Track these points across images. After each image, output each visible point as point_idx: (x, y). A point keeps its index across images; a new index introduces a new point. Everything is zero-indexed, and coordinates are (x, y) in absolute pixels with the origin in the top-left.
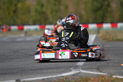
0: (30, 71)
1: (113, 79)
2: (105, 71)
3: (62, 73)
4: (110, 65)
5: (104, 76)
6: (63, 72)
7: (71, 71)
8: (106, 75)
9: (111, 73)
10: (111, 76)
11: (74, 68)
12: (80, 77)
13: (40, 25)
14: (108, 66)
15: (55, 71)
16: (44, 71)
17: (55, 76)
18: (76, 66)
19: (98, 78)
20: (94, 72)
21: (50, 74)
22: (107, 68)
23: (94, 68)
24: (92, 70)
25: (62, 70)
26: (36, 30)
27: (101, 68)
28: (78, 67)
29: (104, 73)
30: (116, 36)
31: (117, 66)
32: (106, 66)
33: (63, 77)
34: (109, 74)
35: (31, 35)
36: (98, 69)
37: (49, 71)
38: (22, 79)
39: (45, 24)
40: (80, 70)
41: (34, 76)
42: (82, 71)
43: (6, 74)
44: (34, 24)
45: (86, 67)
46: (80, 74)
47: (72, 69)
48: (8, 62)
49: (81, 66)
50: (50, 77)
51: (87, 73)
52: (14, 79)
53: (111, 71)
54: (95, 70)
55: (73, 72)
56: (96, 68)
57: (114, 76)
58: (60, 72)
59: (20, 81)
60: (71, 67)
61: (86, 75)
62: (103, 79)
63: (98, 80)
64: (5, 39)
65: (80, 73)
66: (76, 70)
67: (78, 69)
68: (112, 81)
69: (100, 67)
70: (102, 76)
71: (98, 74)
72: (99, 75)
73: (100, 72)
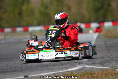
0: (37, 67)
1: (116, 72)
2: (108, 66)
3: (68, 69)
4: (113, 59)
5: (108, 70)
6: (68, 67)
7: (76, 66)
9: (114, 67)
11: (78, 64)
12: (84, 71)
14: (111, 61)
15: (61, 67)
17: (61, 72)
18: (81, 62)
19: (102, 72)
20: (98, 66)
21: (56, 70)
22: (110, 63)
24: (96, 64)
25: (67, 66)
26: (41, 31)
27: (104, 63)
28: (83, 62)
29: (107, 67)
32: (108, 61)
33: (68, 72)
36: (102, 64)
37: (55, 67)
38: (30, 75)
41: (41, 72)
42: (87, 66)
43: (14, 71)
45: (90, 62)
46: (85, 69)
47: (76, 64)
48: (16, 61)
49: (85, 62)
50: (57, 72)
51: (91, 68)
52: (22, 76)
53: (114, 65)
54: (99, 64)
56: (100, 63)
58: (65, 68)
59: (28, 77)
60: (76, 63)
62: (107, 72)
63: (102, 74)
64: (11, 40)
65: (85, 67)
66: (80, 66)
67: (83, 65)
68: (115, 74)
70: (106, 70)
71: (102, 68)
73: (104, 66)
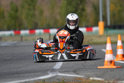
1: (90, 81)
3: (39, 77)
4: (87, 67)
7: (48, 74)
8: (83, 78)
9: (88, 76)
10: (88, 79)
13: (15, 30)
14: (85, 69)
15: (32, 74)
16: (21, 75)
17: (32, 79)
18: (53, 69)
21: (27, 77)
22: (84, 71)
23: (71, 71)
24: (69, 73)
25: (39, 73)
26: (11, 35)
28: (55, 70)
29: (81, 75)
30: (91, 40)
31: (93, 68)
32: (82, 69)
33: (40, 80)
34: (86, 76)
35: (6, 41)
36: (75, 72)
37: (26, 75)
39: (20, 30)
40: (57, 73)
41: (11, 79)
42: (60, 74)
44: (9, 29)
45: (63, 70)
47: (49, 72)
49: (58, 69)
50: (28, 80)
51: (64, 76)
53: (88, 74)
55: (50, 75)
56: (73, 71)
57: (91, 79)
58: (37, 76)
60: (48, 70)
61: (63, 78)
65: (57, 76)
66: (53, 73)
67: (55, 72)
69: (77, 70)
70: (80, 78)
72: (76, 77)
73: (78, 74)
